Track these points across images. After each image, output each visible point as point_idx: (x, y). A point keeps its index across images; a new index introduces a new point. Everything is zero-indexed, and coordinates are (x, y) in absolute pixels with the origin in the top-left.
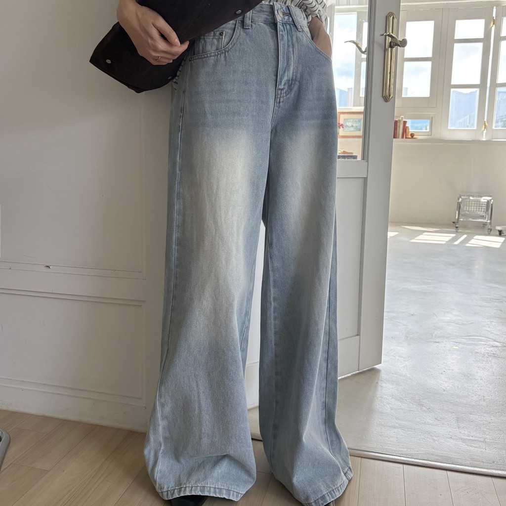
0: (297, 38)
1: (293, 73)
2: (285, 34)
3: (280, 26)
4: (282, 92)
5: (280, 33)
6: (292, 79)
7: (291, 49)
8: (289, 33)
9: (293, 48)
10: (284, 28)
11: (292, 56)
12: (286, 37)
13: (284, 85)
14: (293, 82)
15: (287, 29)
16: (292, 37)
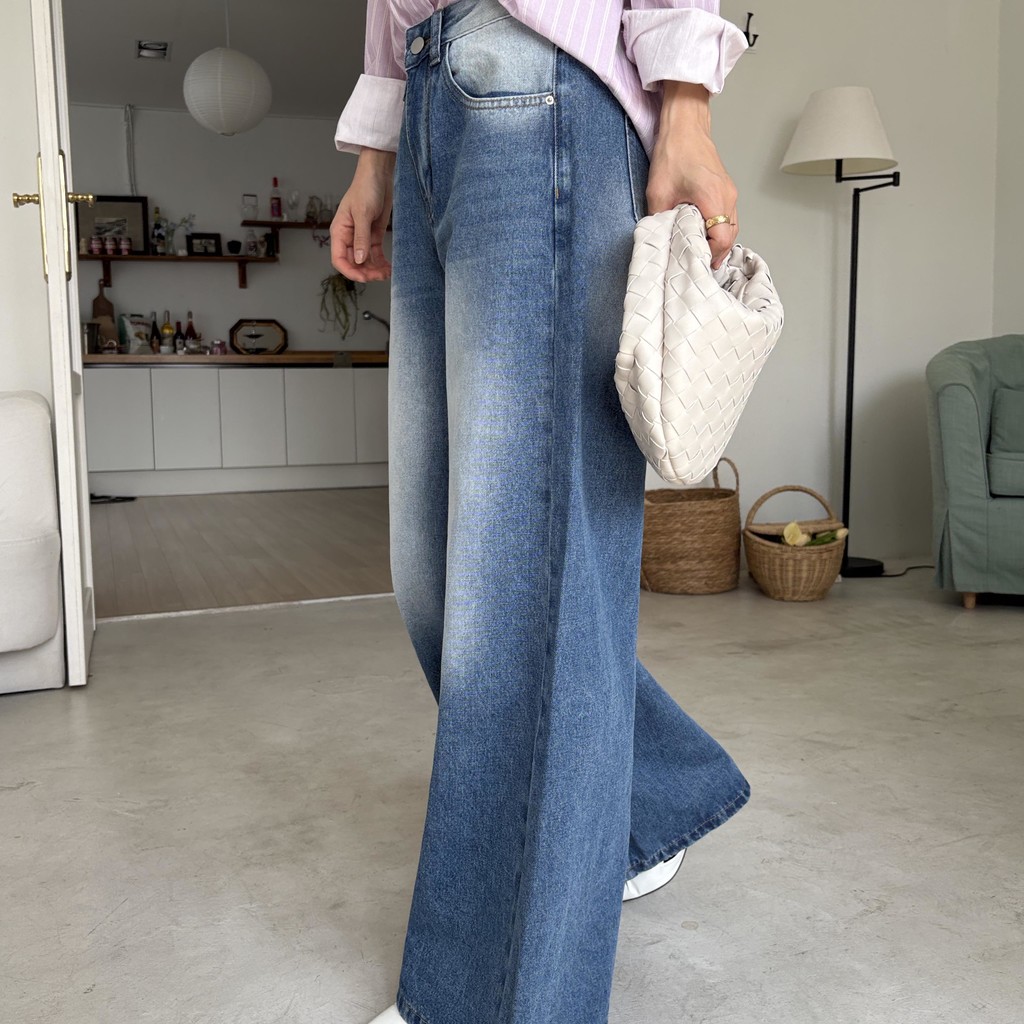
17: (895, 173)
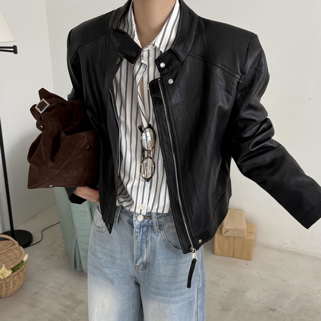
0: (151, 237)
1: (147, 259)
2: (140, 235)
3: (136, 230)
4: (139, 267)
5: (135, 234)
6: (146, 262)
7: (144, 245)
8: (145, 234)
9: (147, 244)
10: (140, 230)
11: (145, 249)
12: (140, 238)
13: (140, 264)
14: (148, 265)
15: (142, 231)
16: (146, 237)
17: (14, 46)
